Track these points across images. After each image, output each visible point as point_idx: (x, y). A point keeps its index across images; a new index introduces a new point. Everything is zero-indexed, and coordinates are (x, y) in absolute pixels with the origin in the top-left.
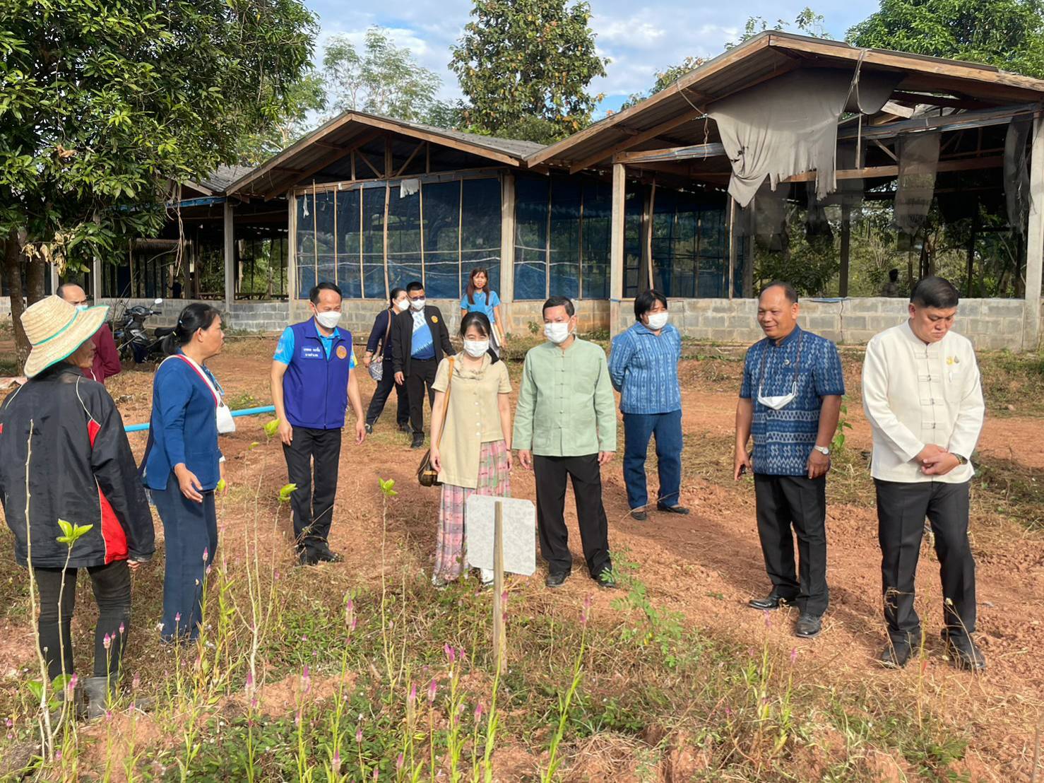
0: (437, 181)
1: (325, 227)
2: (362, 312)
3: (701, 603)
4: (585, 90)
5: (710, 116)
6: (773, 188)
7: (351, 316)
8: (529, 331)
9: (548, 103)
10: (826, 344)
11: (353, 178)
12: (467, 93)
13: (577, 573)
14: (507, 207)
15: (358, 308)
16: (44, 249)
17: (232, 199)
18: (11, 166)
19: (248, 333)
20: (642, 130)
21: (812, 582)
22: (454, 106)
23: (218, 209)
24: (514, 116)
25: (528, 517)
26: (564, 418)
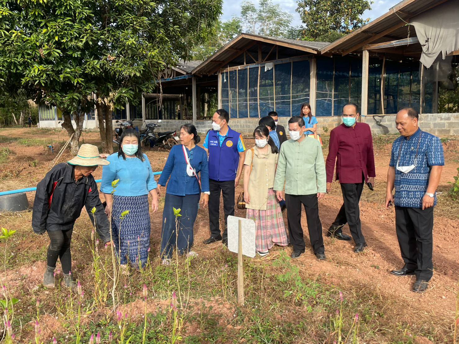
0: (281, 63)
1: (233, 86)
2: (249, 124)
3: (367, 270)
4: (360, 17)
5: (411, 24)
6: (444, 58)
7: (244, 125)
8: (323, 131)
9: (342, 24)
10: (434, 139)
11: (245, 63)
12: (304, 22)
13: (308, 252)
14: (313, 73)
15: (247, 123)
16: (106, 100)
17: (195, 75)
18: (89, 65)
19: (201, 134)
20: (377, 33)
21: (424, 263)
22: (299, 29)
23: (190, 80)
24: (326, 31)
25: (252, 228)
26: (299, 176)
